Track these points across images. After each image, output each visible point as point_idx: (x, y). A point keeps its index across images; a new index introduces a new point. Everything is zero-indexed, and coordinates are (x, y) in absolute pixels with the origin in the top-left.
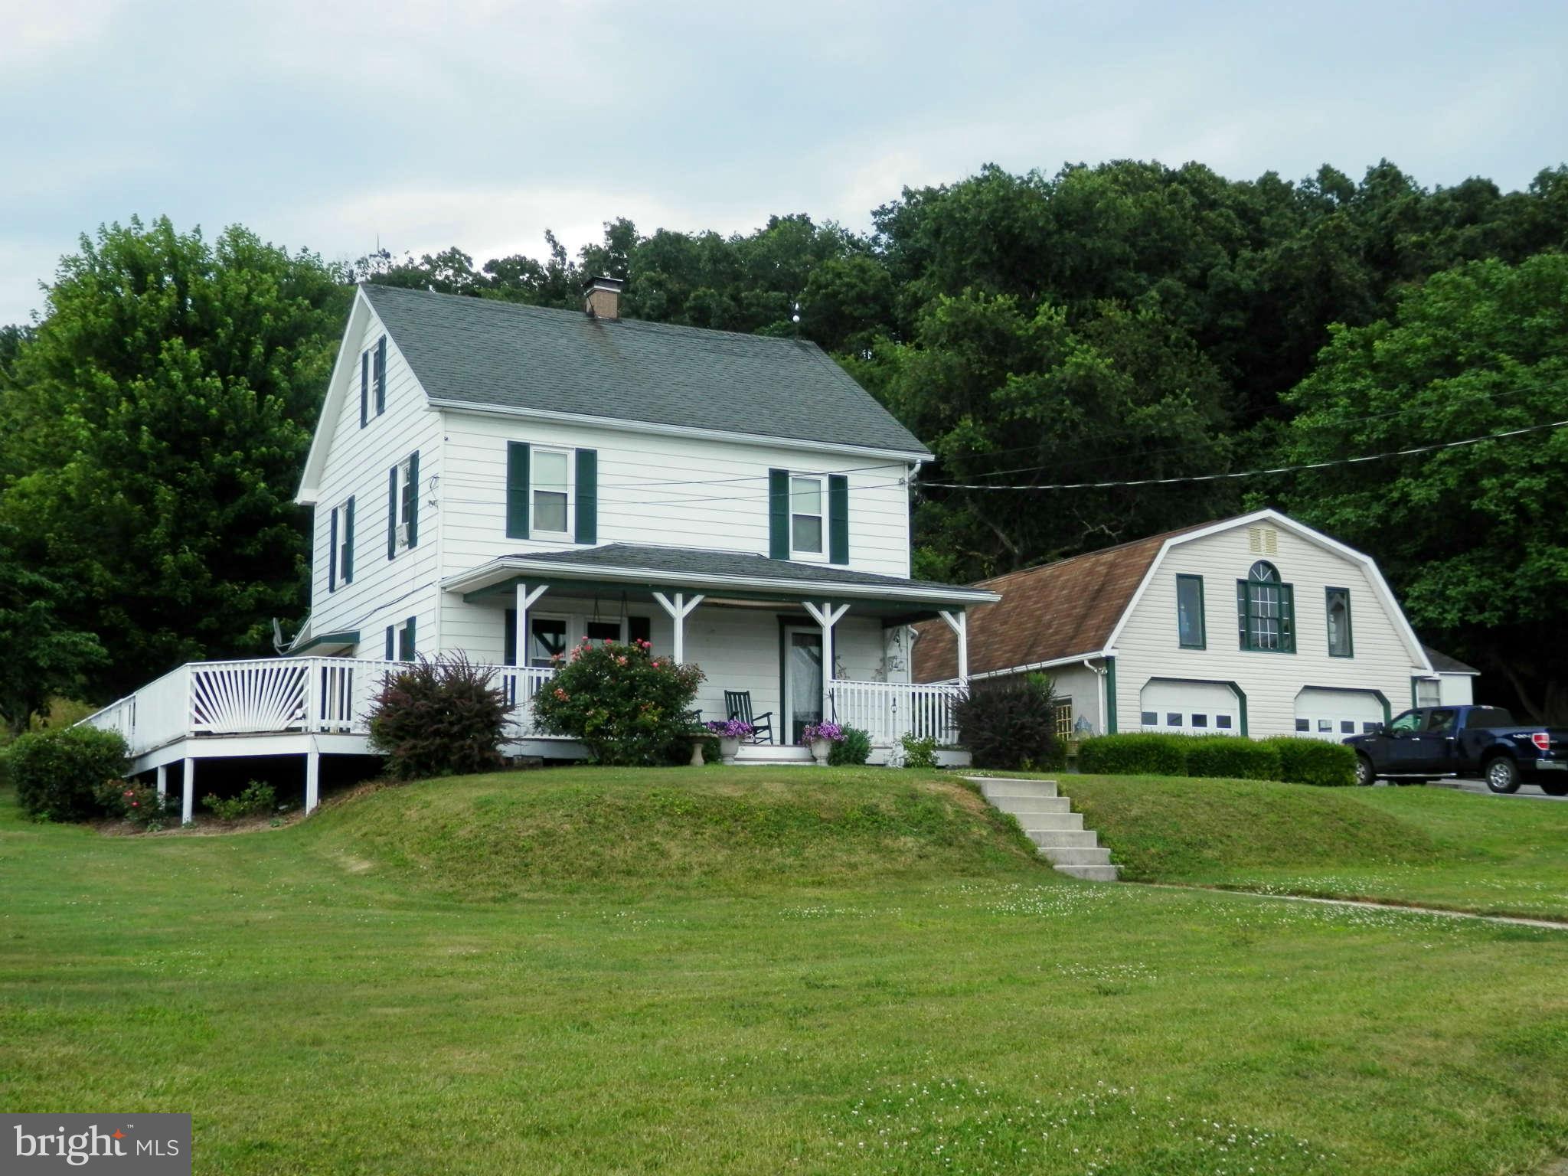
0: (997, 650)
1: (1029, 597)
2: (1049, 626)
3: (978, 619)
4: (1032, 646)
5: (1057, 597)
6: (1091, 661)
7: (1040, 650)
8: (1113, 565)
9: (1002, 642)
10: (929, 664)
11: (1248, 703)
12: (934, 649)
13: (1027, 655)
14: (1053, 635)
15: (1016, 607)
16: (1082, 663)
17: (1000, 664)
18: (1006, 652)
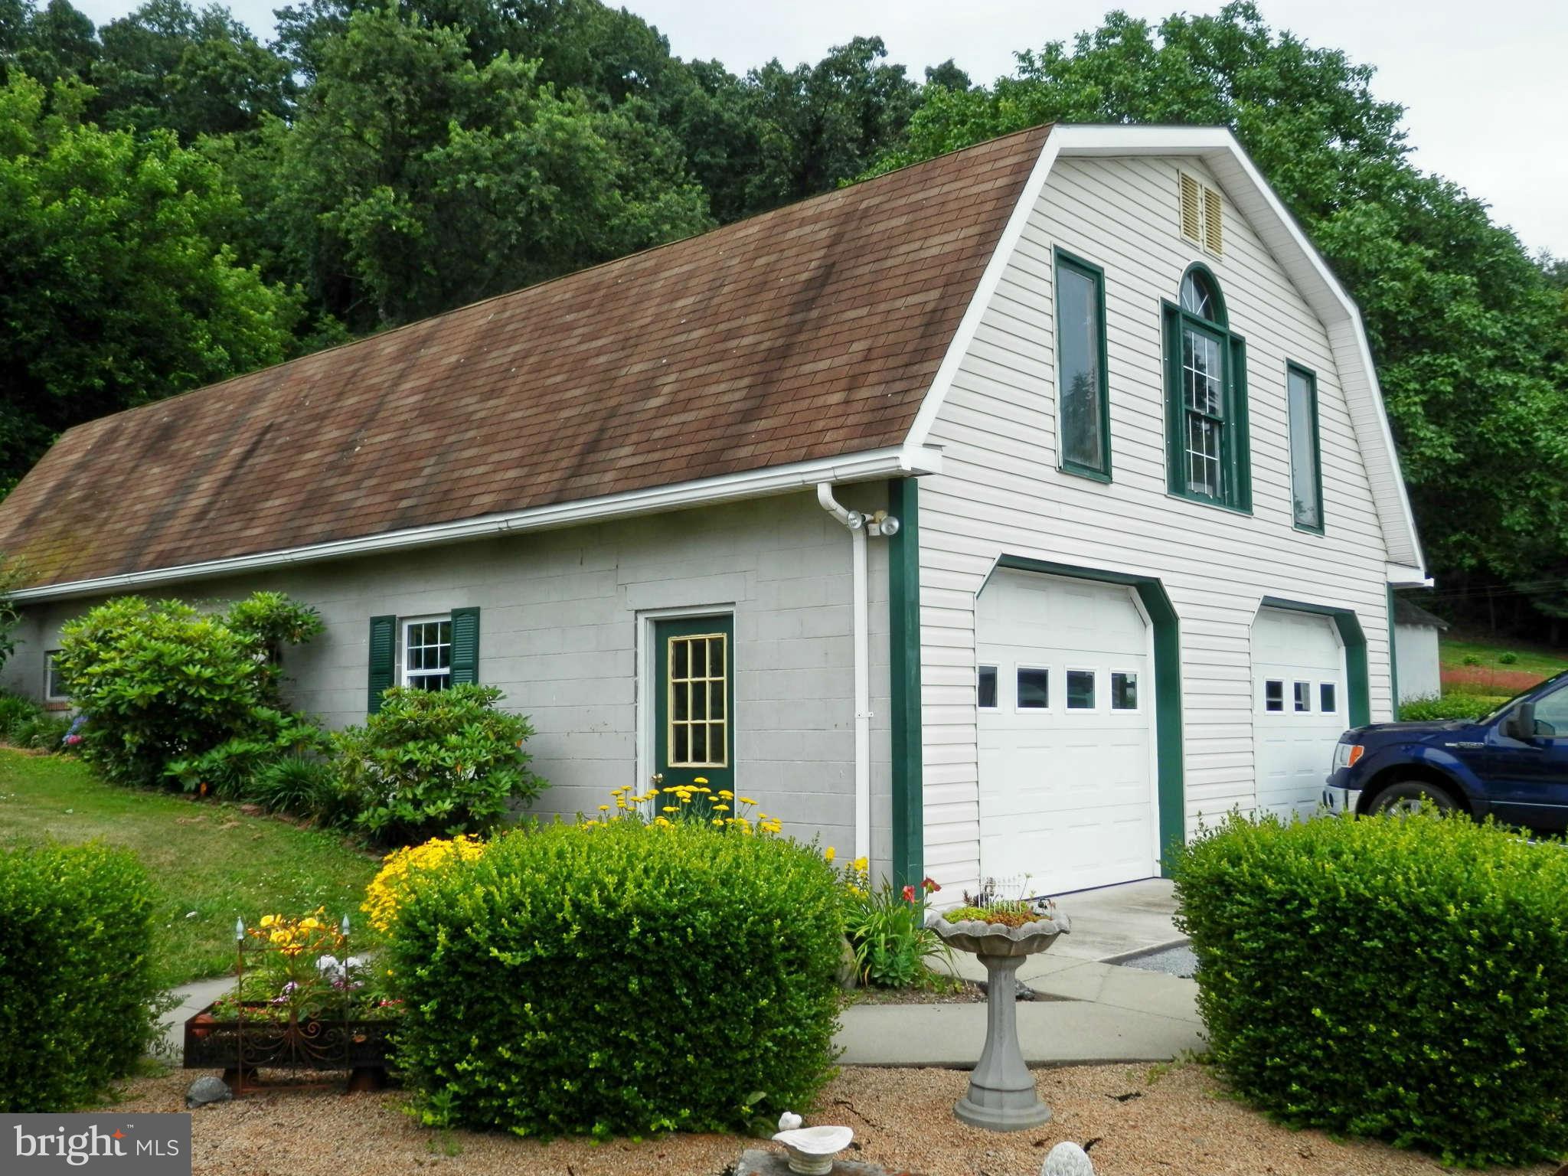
0: (472, 462)
1: (569, 328)
2: (647, 387)
3: (413, 392)
4: (593, 447)
5: (658, 318)
6: (843, 490)
7: (624, 455)
8: (846, 217)
9: (487, 440)
10: (275, 503)
11: (1184, 640)
12: (291, 466)
13: (577, 471)
14: (662, 412)
15: (527, 354)
16: (808, 493)
17: (487, 500)
18: (501, 466)
